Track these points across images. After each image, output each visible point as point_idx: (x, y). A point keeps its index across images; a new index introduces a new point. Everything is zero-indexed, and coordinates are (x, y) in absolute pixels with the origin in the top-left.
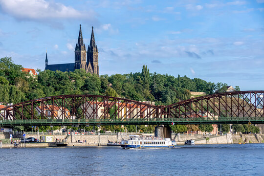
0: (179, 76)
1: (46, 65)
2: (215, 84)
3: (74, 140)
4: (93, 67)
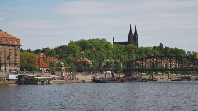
0: (175, 48)
2: (191, 52)
4: (136, 43)
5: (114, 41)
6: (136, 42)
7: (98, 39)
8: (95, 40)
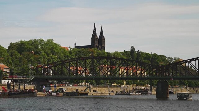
0: (152, 53)
1: (75, 46)
2: (173, 58)
3: (92, 90)
4: (102, 48)
5: (75, 44)
6: (101, 46)
7: (41, 40)
8: (38, 41)
